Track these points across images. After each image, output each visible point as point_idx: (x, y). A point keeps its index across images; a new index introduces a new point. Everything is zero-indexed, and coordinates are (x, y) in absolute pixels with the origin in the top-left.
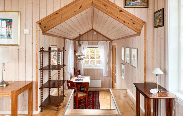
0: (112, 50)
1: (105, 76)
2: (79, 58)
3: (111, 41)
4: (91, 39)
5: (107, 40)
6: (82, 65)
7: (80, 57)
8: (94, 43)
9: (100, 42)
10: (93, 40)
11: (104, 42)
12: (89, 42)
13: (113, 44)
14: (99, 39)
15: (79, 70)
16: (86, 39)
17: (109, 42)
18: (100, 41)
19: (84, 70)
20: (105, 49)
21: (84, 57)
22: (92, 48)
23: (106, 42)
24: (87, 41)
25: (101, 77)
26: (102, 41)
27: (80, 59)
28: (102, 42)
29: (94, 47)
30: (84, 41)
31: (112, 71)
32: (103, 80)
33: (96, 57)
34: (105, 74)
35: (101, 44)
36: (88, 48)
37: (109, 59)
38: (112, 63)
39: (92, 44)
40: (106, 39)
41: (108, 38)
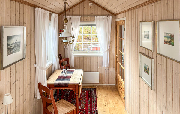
0: (116, 28)
1: (105, 66)
2: (64, 41)
3: (114, 15)
4: (85, 13)
5: (109, 15)
6: (72, 51)
7: (66, 39)
8: (90, 19)
9: (98, 17)
10: (88, 14)
11: (103, 17)
12: (81, 17)
13: (117, 20)
14: (97, 14)
15: (68, 58)
16: (78, 13)
17: (111, 17)
18: (98, 15)
19: (76, 58)
20: (105, 27)
21: (73, 40)
22: (86, 25)
23: (106, 16)
24: (79, 16)
25: (100, 67)
26: (102, 15)
27: (67, 43)
28: (101, 17)
29: (89, 25)
30: (74, 15)
31: (116, 59)
32: (103, 72)
33: (93, 38)
34: (105, 64)
35: (100, 21)
36: (80, 25)
37: (112, 42)
38: (116, 48)
39: (86, 20)
40: (107, 13)
41: (109, 12)
